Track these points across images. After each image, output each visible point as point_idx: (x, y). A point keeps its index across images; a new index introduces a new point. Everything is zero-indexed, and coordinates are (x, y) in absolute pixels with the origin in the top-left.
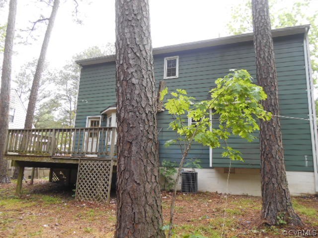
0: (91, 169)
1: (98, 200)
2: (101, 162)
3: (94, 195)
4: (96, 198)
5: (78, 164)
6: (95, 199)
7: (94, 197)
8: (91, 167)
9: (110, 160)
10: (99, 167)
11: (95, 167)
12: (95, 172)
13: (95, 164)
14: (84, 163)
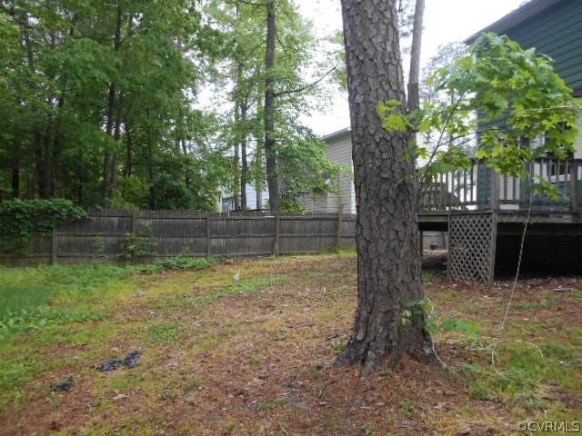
0: (465, 229)
1: (478, 280)
2: (479, 217)
3: (472, 272)
4: (475, 276)
5: (447, 223)
6: (474, 279)
7: (472, 274)
8: (466, 226)
9: (491, 213)
10: (477, 226)
11: (471, 226)
12: (471, 234)
13: (471, 220)
14: (455, 221)
